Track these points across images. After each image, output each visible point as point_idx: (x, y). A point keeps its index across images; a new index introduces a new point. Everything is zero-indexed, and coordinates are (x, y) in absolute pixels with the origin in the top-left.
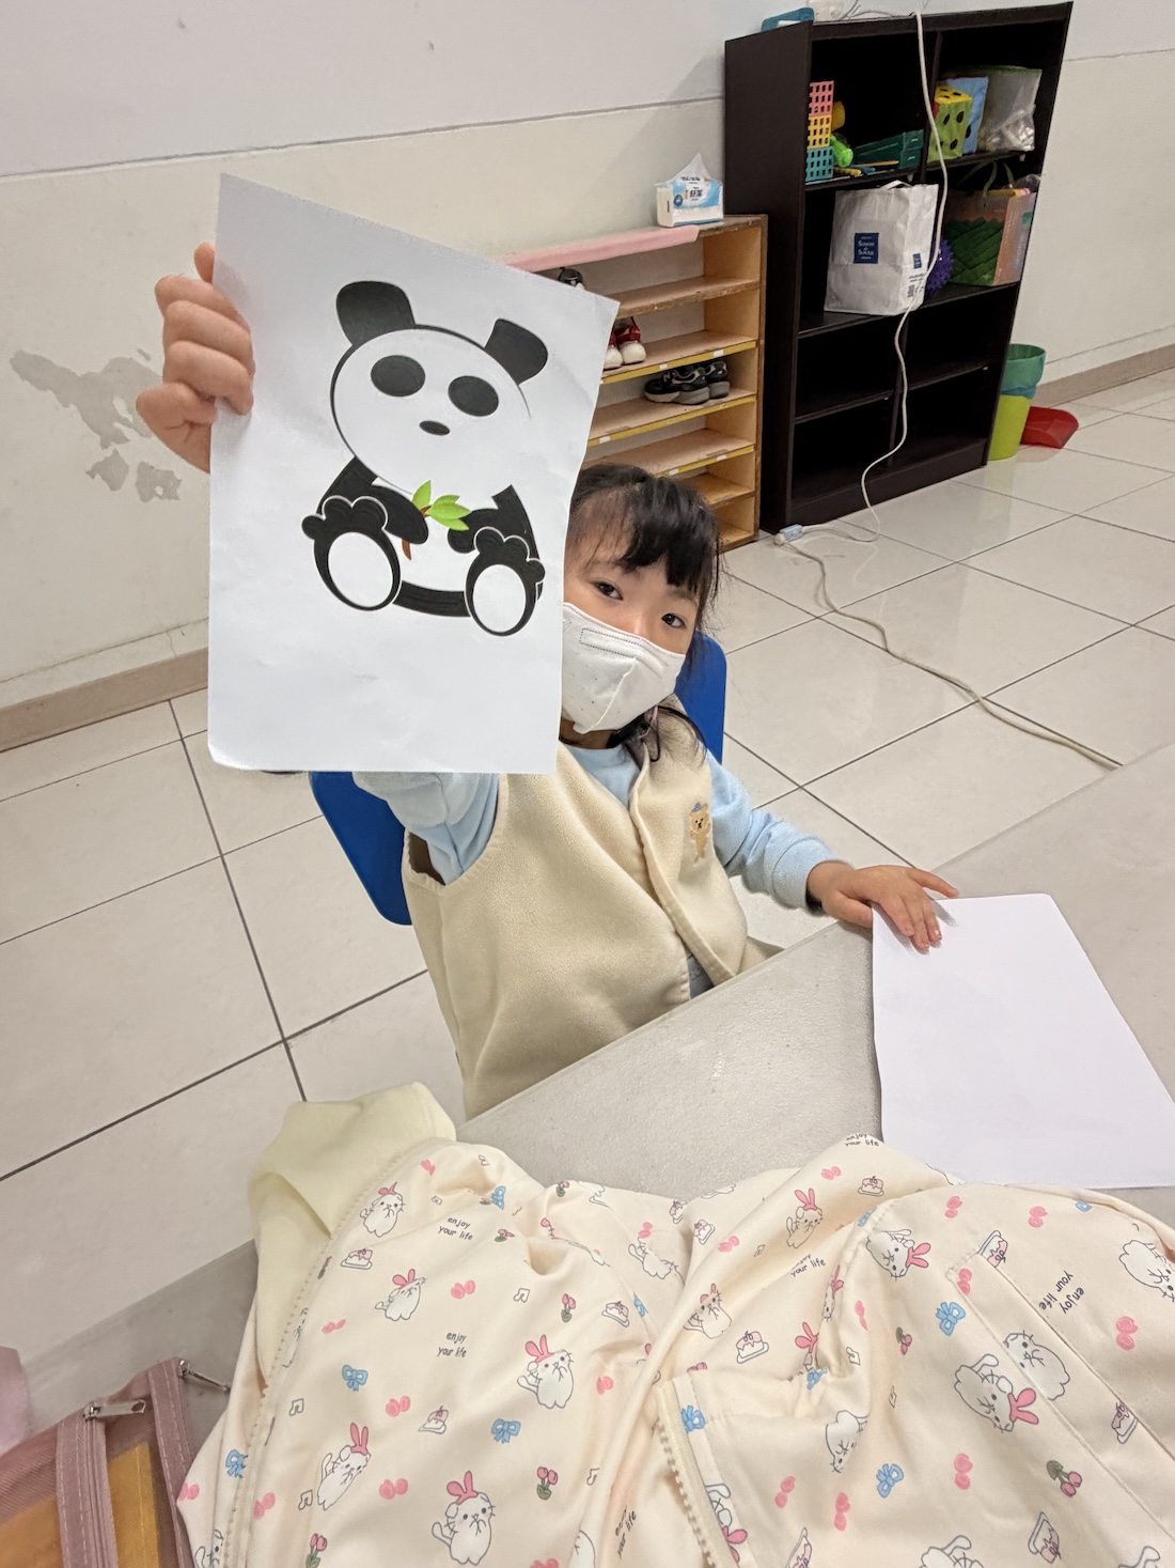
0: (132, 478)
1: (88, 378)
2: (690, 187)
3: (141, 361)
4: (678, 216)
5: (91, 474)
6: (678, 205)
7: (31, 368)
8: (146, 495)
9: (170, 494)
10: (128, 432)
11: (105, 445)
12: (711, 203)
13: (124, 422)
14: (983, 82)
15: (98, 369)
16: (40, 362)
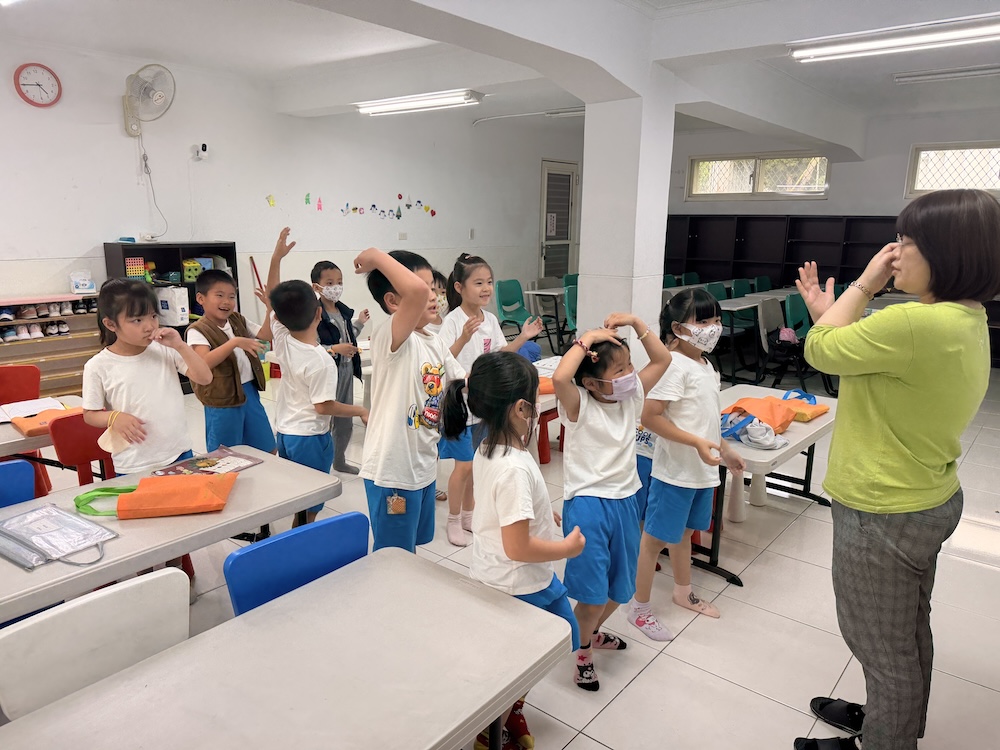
2: (82, 283)
4: (77, 291)
6: (77, 287)
12: (91, 287)
14: (211, 260)
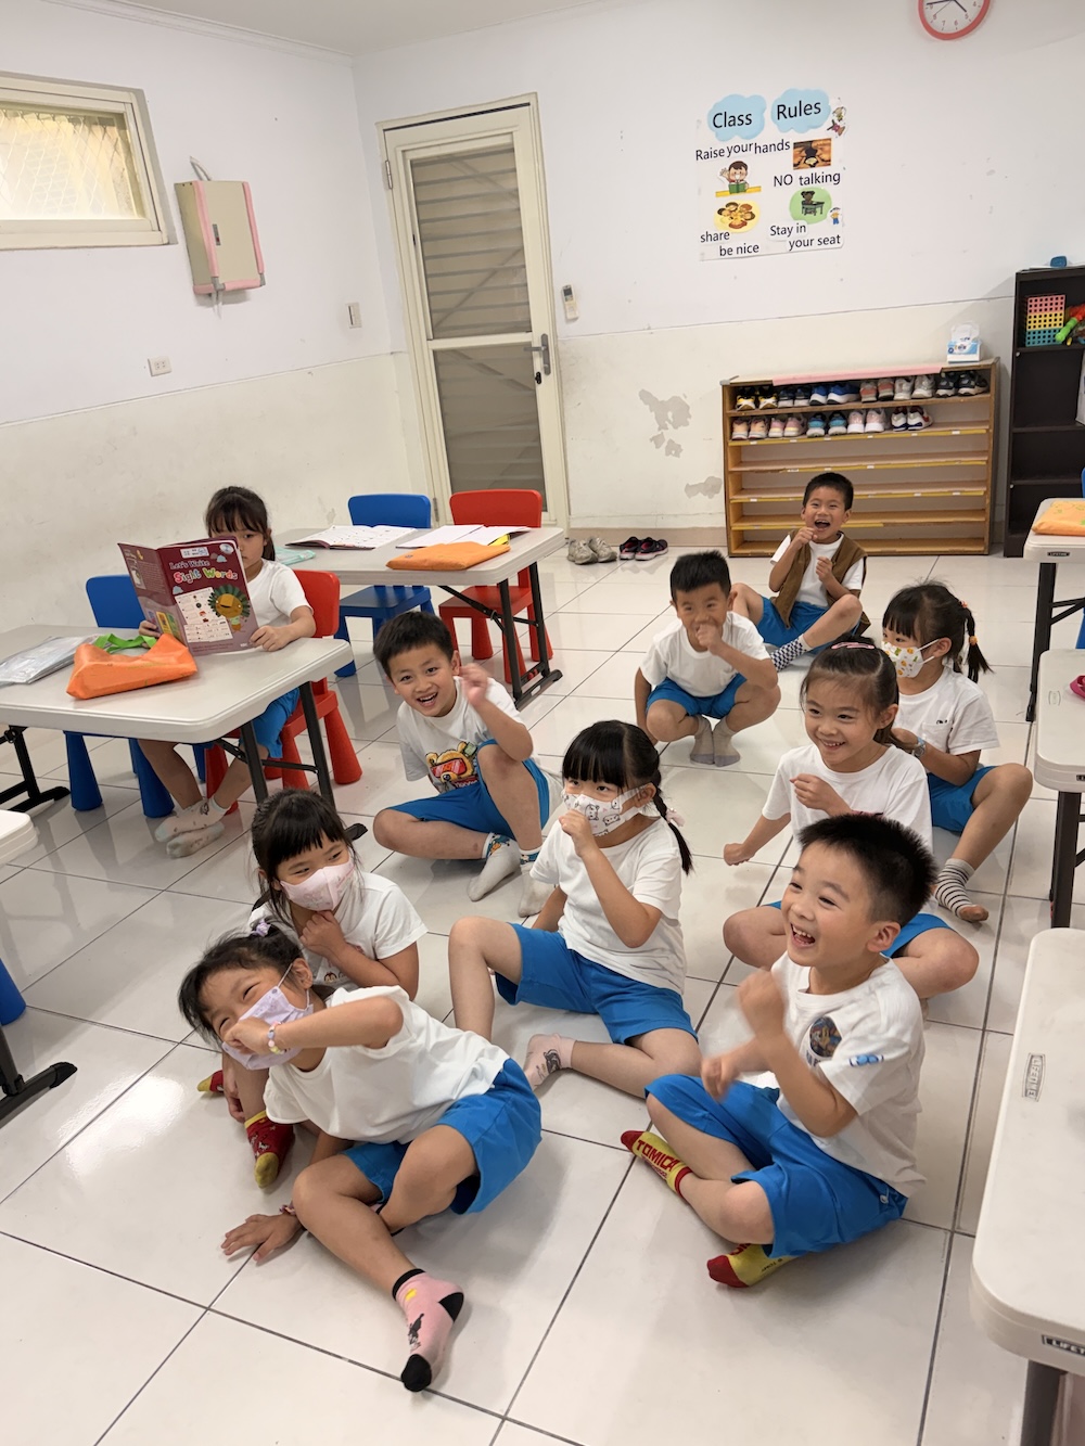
0: (665, 444)
1: (662, 402)
2: (961, 343)
3: (683, 398)
5: (651, 440)
6: (951, 351)
7: (645, 396)
8: (668, 453)
9: (677, 455)
10: (670, 426)
11: (659, 429)
12: (972, 351)
13: (669, 421)
15: (666, 400)
16: (649, 395)
